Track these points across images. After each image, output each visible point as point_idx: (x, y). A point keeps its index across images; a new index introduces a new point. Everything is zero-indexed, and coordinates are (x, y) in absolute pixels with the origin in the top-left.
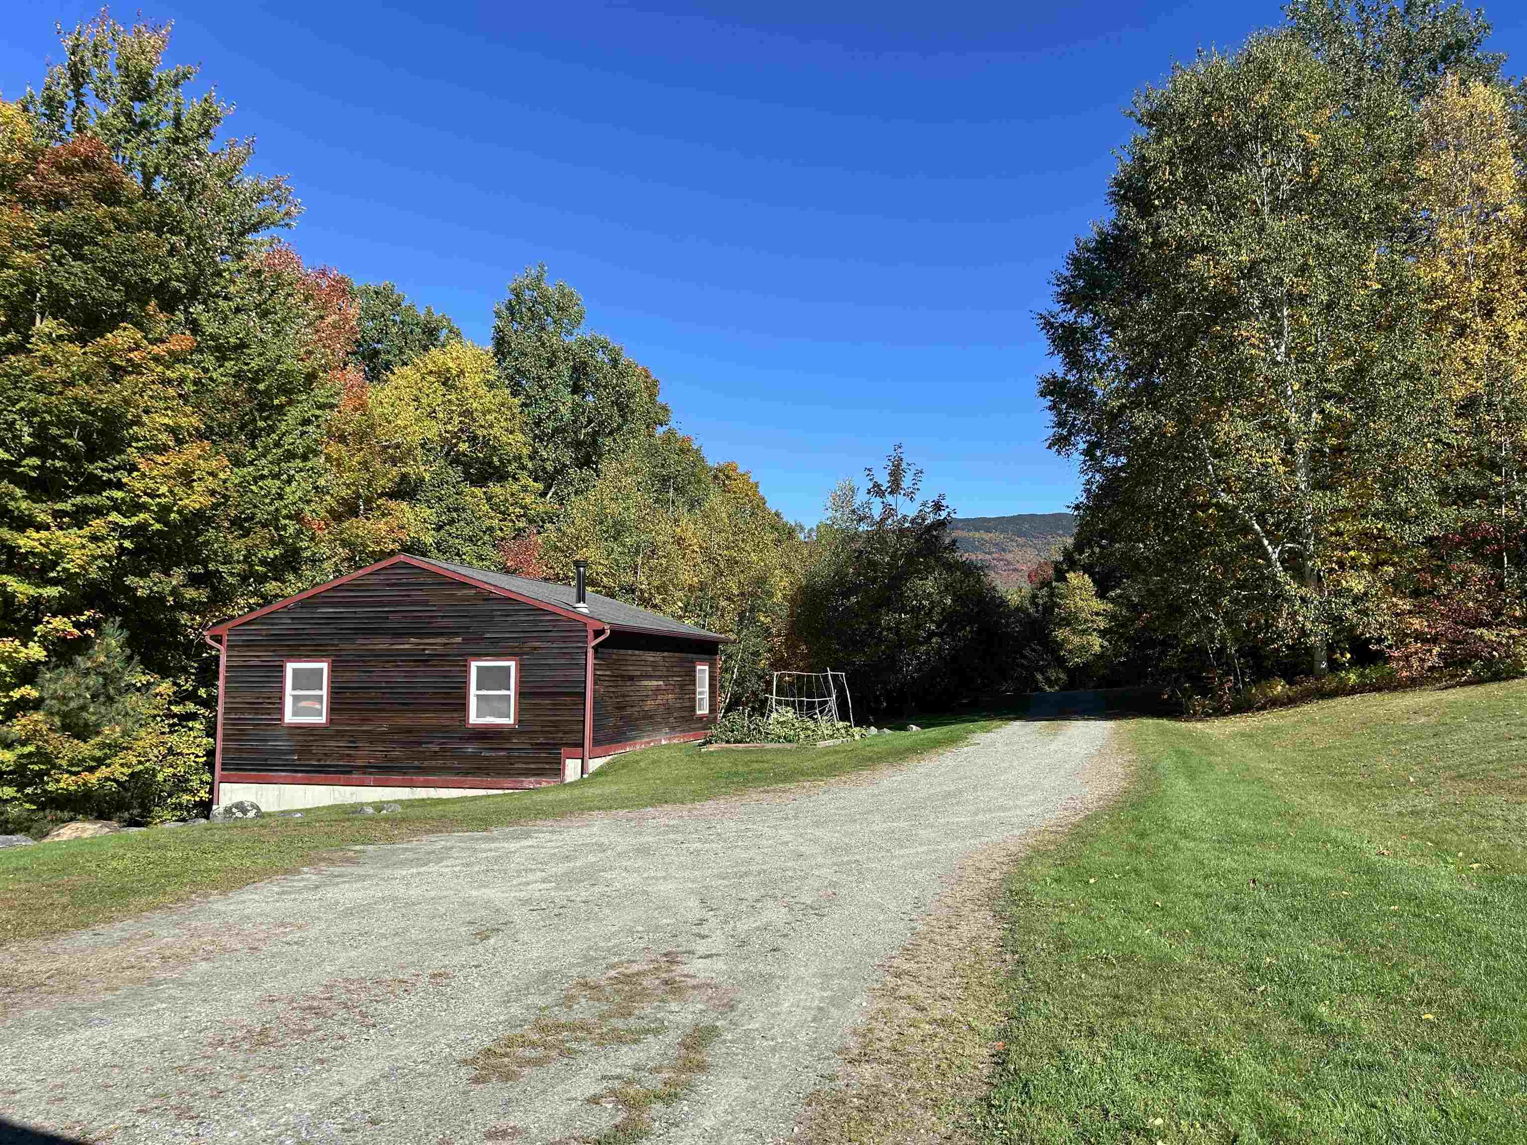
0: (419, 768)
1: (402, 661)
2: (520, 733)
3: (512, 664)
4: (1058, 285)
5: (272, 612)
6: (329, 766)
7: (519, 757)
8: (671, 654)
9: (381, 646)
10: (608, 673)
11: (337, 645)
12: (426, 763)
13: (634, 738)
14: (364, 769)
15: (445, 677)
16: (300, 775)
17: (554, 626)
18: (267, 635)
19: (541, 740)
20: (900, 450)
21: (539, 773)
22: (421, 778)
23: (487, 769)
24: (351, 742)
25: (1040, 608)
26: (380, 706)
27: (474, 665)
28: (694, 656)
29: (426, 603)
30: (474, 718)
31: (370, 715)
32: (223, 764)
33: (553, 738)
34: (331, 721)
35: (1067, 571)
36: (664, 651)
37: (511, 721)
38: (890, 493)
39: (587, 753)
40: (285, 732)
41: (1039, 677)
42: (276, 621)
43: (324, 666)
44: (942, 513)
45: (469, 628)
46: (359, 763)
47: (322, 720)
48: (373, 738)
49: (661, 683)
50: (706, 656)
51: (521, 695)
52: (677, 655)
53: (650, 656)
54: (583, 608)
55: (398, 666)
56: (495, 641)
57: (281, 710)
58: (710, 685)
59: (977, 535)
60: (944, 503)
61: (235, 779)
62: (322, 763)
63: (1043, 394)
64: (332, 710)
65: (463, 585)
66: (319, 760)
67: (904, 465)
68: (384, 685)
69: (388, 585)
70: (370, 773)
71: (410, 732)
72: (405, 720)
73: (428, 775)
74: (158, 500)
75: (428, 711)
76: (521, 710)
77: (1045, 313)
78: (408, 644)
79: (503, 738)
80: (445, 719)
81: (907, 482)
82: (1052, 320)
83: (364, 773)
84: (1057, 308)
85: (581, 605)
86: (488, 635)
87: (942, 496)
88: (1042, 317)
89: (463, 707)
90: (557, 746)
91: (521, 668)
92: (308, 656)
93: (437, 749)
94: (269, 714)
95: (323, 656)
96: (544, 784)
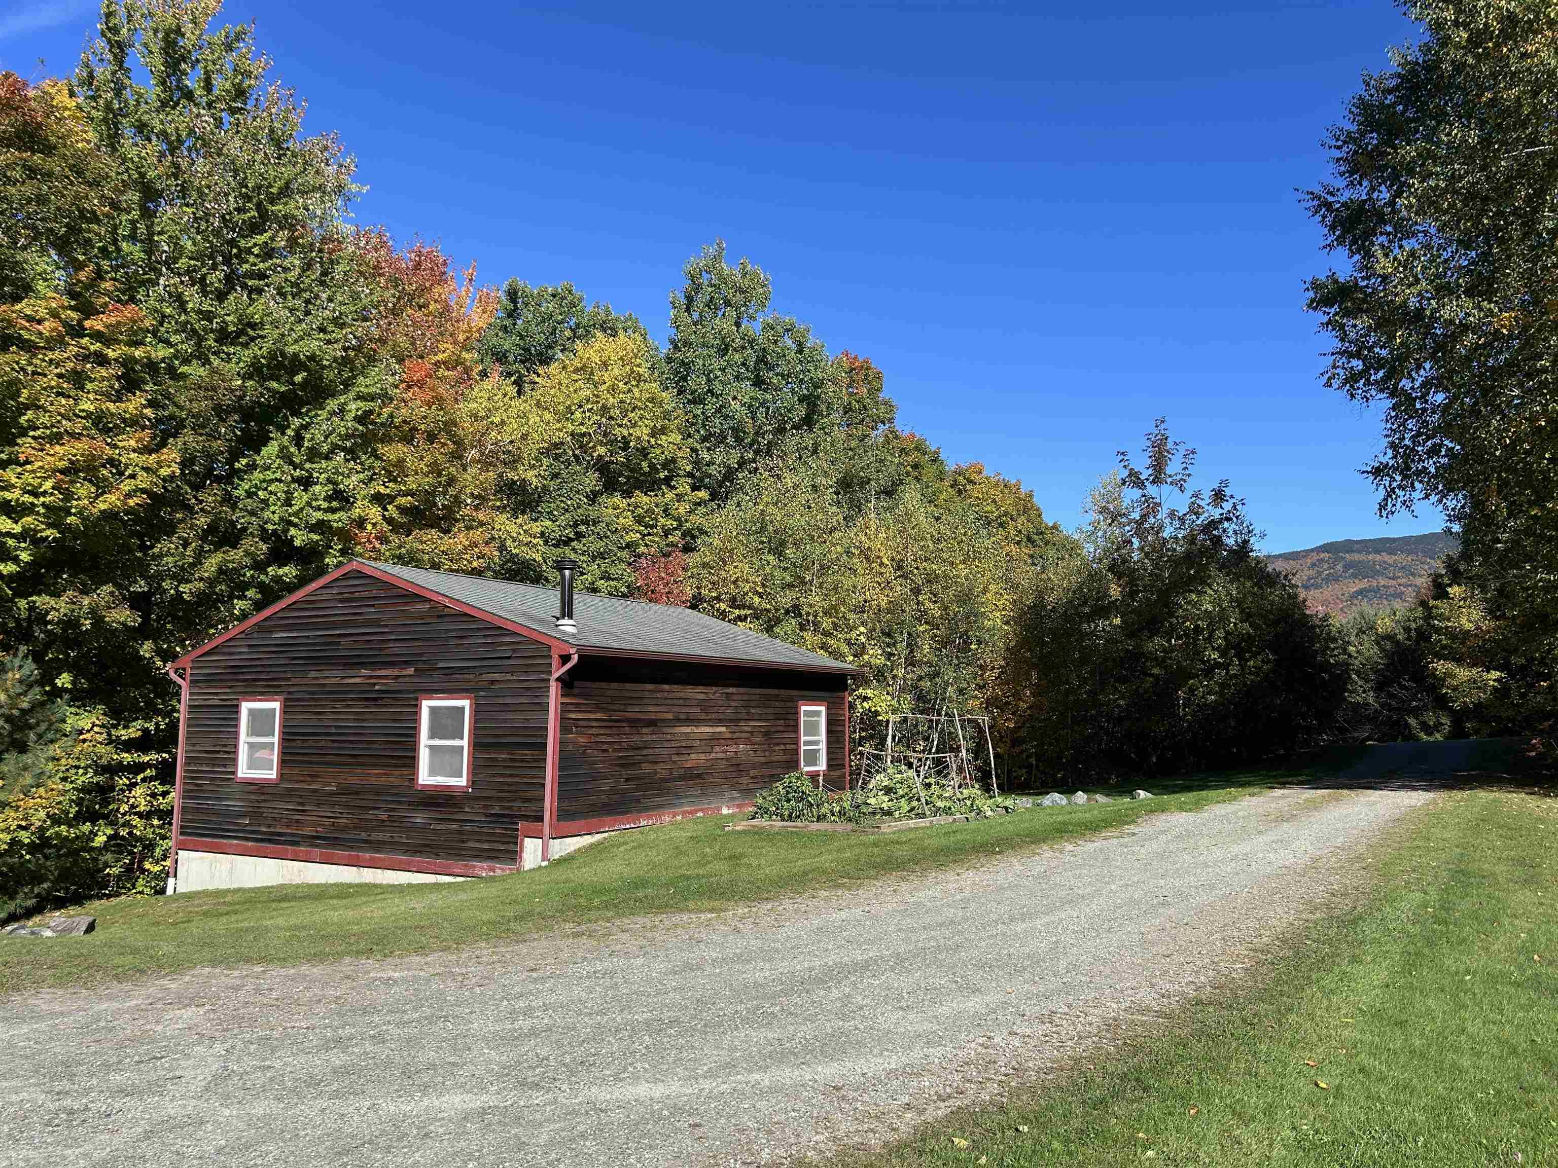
0: (366, 842)
1: (352, 699)
2: (476, 798)
3: (466, 703)
4: (1339, 148)
5: (231, 639)
6: (280, 834)
7: (473, 833)
8: (741, 690)
9: (333, 681)
10: (598, 716)
11: (289, 679)
12: (375, 836)
13: (659, 806)
14: (312, 840)
15: (395, 720)
16: (250, 844)
17: (514, 650)
18: (225, 668)
19: (497, 810)
20: (1163, 426)
21: (490, 856)
22: (367, 855)
23: (438, 847)
24: (299, 804)
25: (1413, 633)
26: (328, 758)
27: (426, 705)
28: (795, 693)
29: (376, 623)
30: (425, 777)
31: (318, 769)
32: (182, 827)
33: (510, 808)
34: (281, 775)
35: (1450, 585)
36: (728, 686)
37: (462, 781)
38: (1153, 482)
39: (547, 830)
40: (238, 788)
41: (1412, 721)
42: (233, 650)
43: (276, 705)
44: (1224, 505)
45: (421, 654)
46: (308, 831)
47: (272, 774)
48: (321, 798)
49: (723, 729)
50: (822, 694)
51: (477, 745)
52: (758, 691)
53: (696, 693)
54: (568, 626)
55: (348, 706)
56: (448, 672)
57: (234, 761)
58: (829, 732)
59: (1378, 558)
60: (1228, 492)
61: (191, 846)
62: (272, 830)
63: (1315, 305)
64: (283, 763)
65: (417, 598)
66: (269, 826)
67: (1170, 445)
68: (333, 731)
69: (341, 601)
70: (317, 846)
71: (357, 793)
72: (354, 778)
73: (378, 852)
74: (42, 499)
75: (375, 765)
76: (476, 768)
77: (1318, 190)
78: (358, 678)
79: (455, 805)
80: (394, 779)
81: (1173, 467)
82: (1330, 199)
83: (312, 845)
84: (1341, 183)
85: (566, 621)
86: (441, 665)
87: (1225, 483)
88: (1314, 196)
89: (411, 762)
90: (512, 819)
91: (477, 711)
92: (262, 693)
93: (384, 817)
94: (225, 766)
95: (276, 693)
96: (499, 872)
